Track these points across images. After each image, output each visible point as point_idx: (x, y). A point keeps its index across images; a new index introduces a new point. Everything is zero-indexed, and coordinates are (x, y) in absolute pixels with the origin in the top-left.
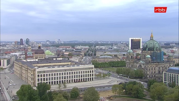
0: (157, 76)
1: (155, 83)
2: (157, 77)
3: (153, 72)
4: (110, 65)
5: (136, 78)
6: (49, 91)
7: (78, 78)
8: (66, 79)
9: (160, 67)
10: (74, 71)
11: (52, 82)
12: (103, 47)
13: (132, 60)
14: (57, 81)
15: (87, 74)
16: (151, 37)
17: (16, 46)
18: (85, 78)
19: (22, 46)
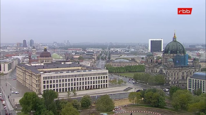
0: (180, 82)
1: (179, 91)
2: (181, 84)
3: (176, 78)
4: (127, 70)
5: (156, 85)
6: (57, 99)
7: (90, 85)
8: (76, 86)
9: (184, 72)
10: (85, 76)
11: (60, 89)
12: (119, 50)
13: (152, 65)
14: (66, 89)
15: (100, 80)
16: (174, 38)
17: (19, 48)
18: (98, 84)
19: (25, 48)
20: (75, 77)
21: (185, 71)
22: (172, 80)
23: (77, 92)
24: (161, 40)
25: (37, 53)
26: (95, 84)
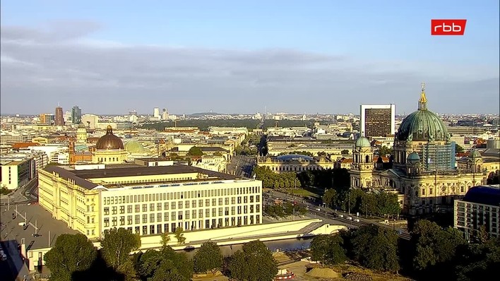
0: (437, 210)
3: (428, 201)
6: (137, 252)
7: (217, 218)
8: (184, 220)
9: (446, 185)
10: (206, 196)
11: (145, 228)
12: (288, 132)
13: (368, 167)
14: (159, 226)
15: (243, 204)
16: (422, 103)
17: (45, 128)
18: (236, 216)
19: (60, 128)
20: (182, 197)
21: (449, 184)
22: (416, 205)
23: (185, 235)
24: (388, 107)
25: (89, 140)
26: (230, 216)
